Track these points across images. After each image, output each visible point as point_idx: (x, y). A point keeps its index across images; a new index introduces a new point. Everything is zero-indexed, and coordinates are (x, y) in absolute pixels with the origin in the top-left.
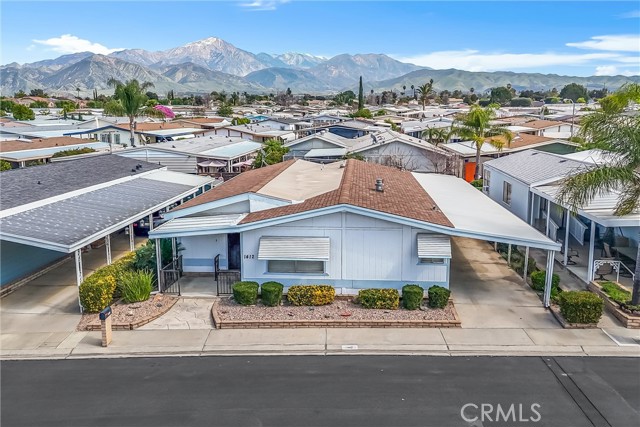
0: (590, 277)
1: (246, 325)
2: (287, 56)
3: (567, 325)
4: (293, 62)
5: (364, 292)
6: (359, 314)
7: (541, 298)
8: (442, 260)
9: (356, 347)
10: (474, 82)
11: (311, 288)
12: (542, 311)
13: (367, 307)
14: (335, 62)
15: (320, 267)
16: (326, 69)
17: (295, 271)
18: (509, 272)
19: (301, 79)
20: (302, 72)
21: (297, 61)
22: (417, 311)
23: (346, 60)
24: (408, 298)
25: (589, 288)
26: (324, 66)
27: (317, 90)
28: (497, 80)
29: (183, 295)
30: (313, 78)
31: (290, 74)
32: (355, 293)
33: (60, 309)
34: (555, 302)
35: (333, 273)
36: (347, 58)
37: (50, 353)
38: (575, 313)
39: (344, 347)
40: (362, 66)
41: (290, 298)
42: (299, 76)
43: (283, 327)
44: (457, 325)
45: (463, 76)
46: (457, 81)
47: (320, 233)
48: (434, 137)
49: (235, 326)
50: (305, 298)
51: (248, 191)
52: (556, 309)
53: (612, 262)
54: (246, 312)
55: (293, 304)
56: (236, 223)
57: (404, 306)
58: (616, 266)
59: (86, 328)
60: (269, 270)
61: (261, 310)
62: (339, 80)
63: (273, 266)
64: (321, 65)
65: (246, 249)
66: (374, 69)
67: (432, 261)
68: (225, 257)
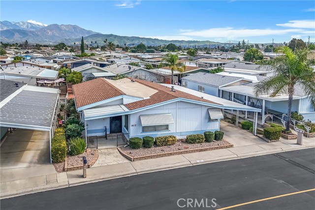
0: (263, 123)
1: (145, 158)
2: (21, 23)
3: (270, 141)
4: (25, 27)
5: (189, 136)
8: (217, 120)
9: (202, 161)
10: (122, 41)
11: (166, 138)
12: (255, 137)
13: (192, 143)
14: (50, 27)
15: (167, 127)
16: (45, 31)
17: (155, 130)
19: (30, 36)
20: (31, 32)
21: (28, 27)
22: (212, 143)
23: (55, 27)
24: (208, 137)
26: (43, 30)
27: (40, 41)
28: (132, 41)
29: (99, 148)
30: (38, 35)
31: (23, 33)
32: (184, 137)
33: (36, 163)
34: (257, 133)
35: (172, 130)
36: (56, 26)
37: (57, 186)
38: (268, 136)
39: (198, 161)
40: (65, 30)
41: (158, 143)
42: (30, 34)
43: (162, 156)
44: (232, 146)
45: (117, 38)
46: (114, 40)
47: (167, 111)
49: (140, 159)
50: (166, 142)
51: (121, 94)
52: (261, 136)
53: (270, 115)
54: (141, 152)
55: (159, 146)
56: (127, 110)
57: (207, 141)
58: (272, 116)
59: (64, 170)
60: (143, 131)
61: (146, 150)
62: (53, 37)
63: (145, 129)
64: (41, 29)
65: (133, 121)
66: (72, 33)
67: (213, 120)
68: (108, 127)
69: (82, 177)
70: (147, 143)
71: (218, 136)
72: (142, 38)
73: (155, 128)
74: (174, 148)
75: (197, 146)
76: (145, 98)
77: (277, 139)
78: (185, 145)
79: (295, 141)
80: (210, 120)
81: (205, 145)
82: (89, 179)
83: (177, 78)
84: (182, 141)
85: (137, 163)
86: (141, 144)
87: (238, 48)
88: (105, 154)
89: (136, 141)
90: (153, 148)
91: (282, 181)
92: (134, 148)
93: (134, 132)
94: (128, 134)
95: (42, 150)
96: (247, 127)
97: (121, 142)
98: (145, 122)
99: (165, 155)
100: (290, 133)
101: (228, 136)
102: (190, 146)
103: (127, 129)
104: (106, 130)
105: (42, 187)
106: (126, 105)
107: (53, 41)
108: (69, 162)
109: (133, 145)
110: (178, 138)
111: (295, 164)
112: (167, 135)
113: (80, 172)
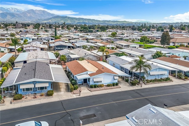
0: (133, 79)
2: (11, 9)
3: (133, 86)
5: (108, 84)
6: (108, 88)
7: (128, 83)
8: (117, 79)
10: (73, 21)
11: (101, 85)
14: (29, 12)
15: (101, 82)
16: (26, 14)
17: (98, 83)
18: (121, 79)
24: (114, 85)
25: (133, 81)
27: (23, 20)
28: (79, 20)
29: (81, 88)
30: (22, 17)
31: (13, 15)
32: (106, 85)
33: (66, 92)
34: (130, 83)
35: (103, 83)
38: (133, 84)
39: (110, 92)
40: (38, 13)
44: (121, 87)
45: (70, 19)
46: (68, 20)
47: (101, 77)
48: (84, 47)
49: (94, 91)
50: (101, 86)
51: (87, 71)
52: (131, 84)
53: (135, 77)
54: (94, 89)
55: (99, 87)
56: (89, 77)
57: (113, 86)
58: (136, 77)
59: (74, 94)
60: (94, 83)
61: (95, 88)
62: (30, 17)
63: (94, 82)
64: (23, 12)
65: (91, 80)
66: (42, 15)
67: (115, 79)
68: (83, 81)
69: (80, 95)
70: (95, 86)
71: (117, 84)
72: (85, 19)
73: (98, 82)
74: (103, 88)
75: (110, 87)
76: (94, 72)
77: (135, 85)
78: (106, 87)
79: (140, 86)
80: (114, 79)
81: (113, 87)
82: (81, 96)
83: (105, 56)
84: (106, 86)
85: (93, 92)
86: (94, 87)
87: (142, 28)
88: (84, 89)
89: (92, 86)
90: (97, 88)
91: (130, 97)
92: (92, 88)
93: (91, 83)
94: (90, 84)
95: (65, 88)
96: (127, 81)
97: (87, 86)
98: (95, 80)
99: (101, 90)
100: (140, 83)
101: (120, 84)
102: (108, 87)
103: (89, 82)
104: (82, 82)
105: (70, 98)
106: (88, 74)
107: (31, 20)
108: (75, 91)
109: (91, 87)
110: (104, 85)
111: (137, 93)
112: (101, 84)
113: (79, 94)
